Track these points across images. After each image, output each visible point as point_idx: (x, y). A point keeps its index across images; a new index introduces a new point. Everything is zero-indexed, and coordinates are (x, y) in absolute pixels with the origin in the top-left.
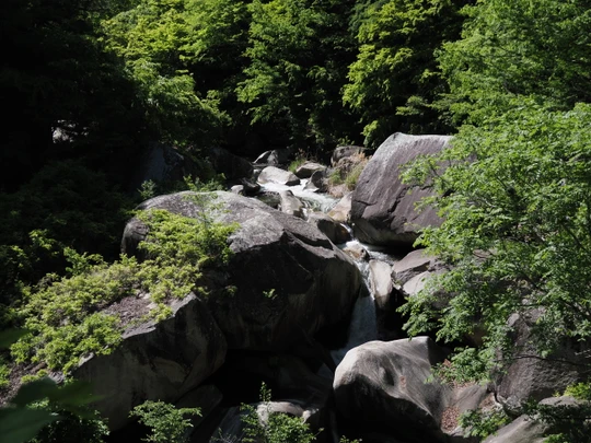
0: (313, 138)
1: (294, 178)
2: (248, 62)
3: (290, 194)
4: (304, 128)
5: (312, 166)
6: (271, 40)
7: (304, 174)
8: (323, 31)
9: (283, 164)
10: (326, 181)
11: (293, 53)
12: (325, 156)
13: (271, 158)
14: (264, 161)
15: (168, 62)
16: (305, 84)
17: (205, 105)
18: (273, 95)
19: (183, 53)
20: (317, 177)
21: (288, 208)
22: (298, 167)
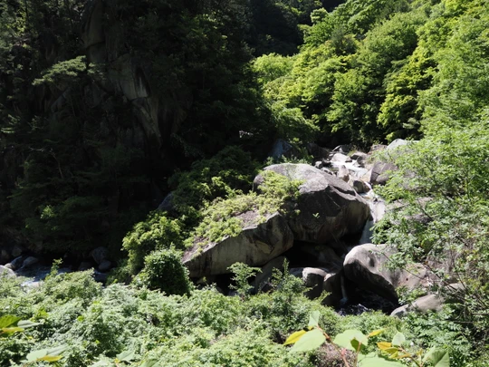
0: (361, 140)
1: (350, 159)
2: (332, 102)
3: (344, 167)
4: (357, 135)
5: (359, 154)
6: (344, 91)
7: (355, 158)
8: (371, 87)
9: (346, 152)
10: (364, 162)
11: (354, 97)
12: (367, 149)
13: (340, 149)
14: (338, 150)
15: (295, 102)
16: (360, 113)
17: (307, 122)
18: (343, 118)
19: (304, 97)
20: (359, 159)
21: (341, 174)
22: (352, 154)
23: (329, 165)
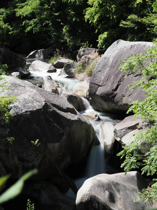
0: (66, 42)
1: (53, 68)
3: (50, 78)
7: (59, 66)
10: (73, 70)
13: (37, 55)
14: (33, 56)
20: (67, 69)
22: (55, 61)
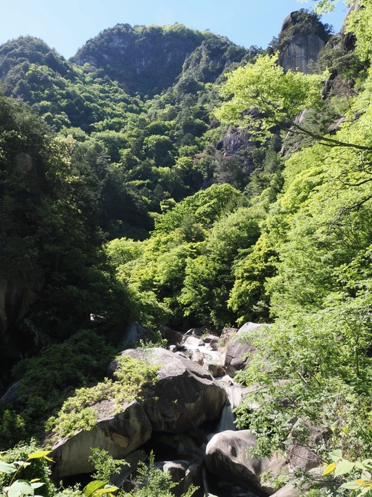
0: (213, 323)
1: (202, 343)
2: (184, 286)
3: (198, 351)
4: (210, 319)
5: (212, 337)
6: (194, 276)
7: (207, 341)
8: (220, 272)
9: (199, 335)
10: (217, 344)
11: (205, 282)
12: (219, 333)
13: (193, 332)
14: (190, 334)
15: (147, 285)
16: (210, 296)
17: (160, 305)
18: (194, 302)
19: (156, 281)
20: (213, 342)
21: (196, 358)
22: (204, 337)
23: (182, 349)
